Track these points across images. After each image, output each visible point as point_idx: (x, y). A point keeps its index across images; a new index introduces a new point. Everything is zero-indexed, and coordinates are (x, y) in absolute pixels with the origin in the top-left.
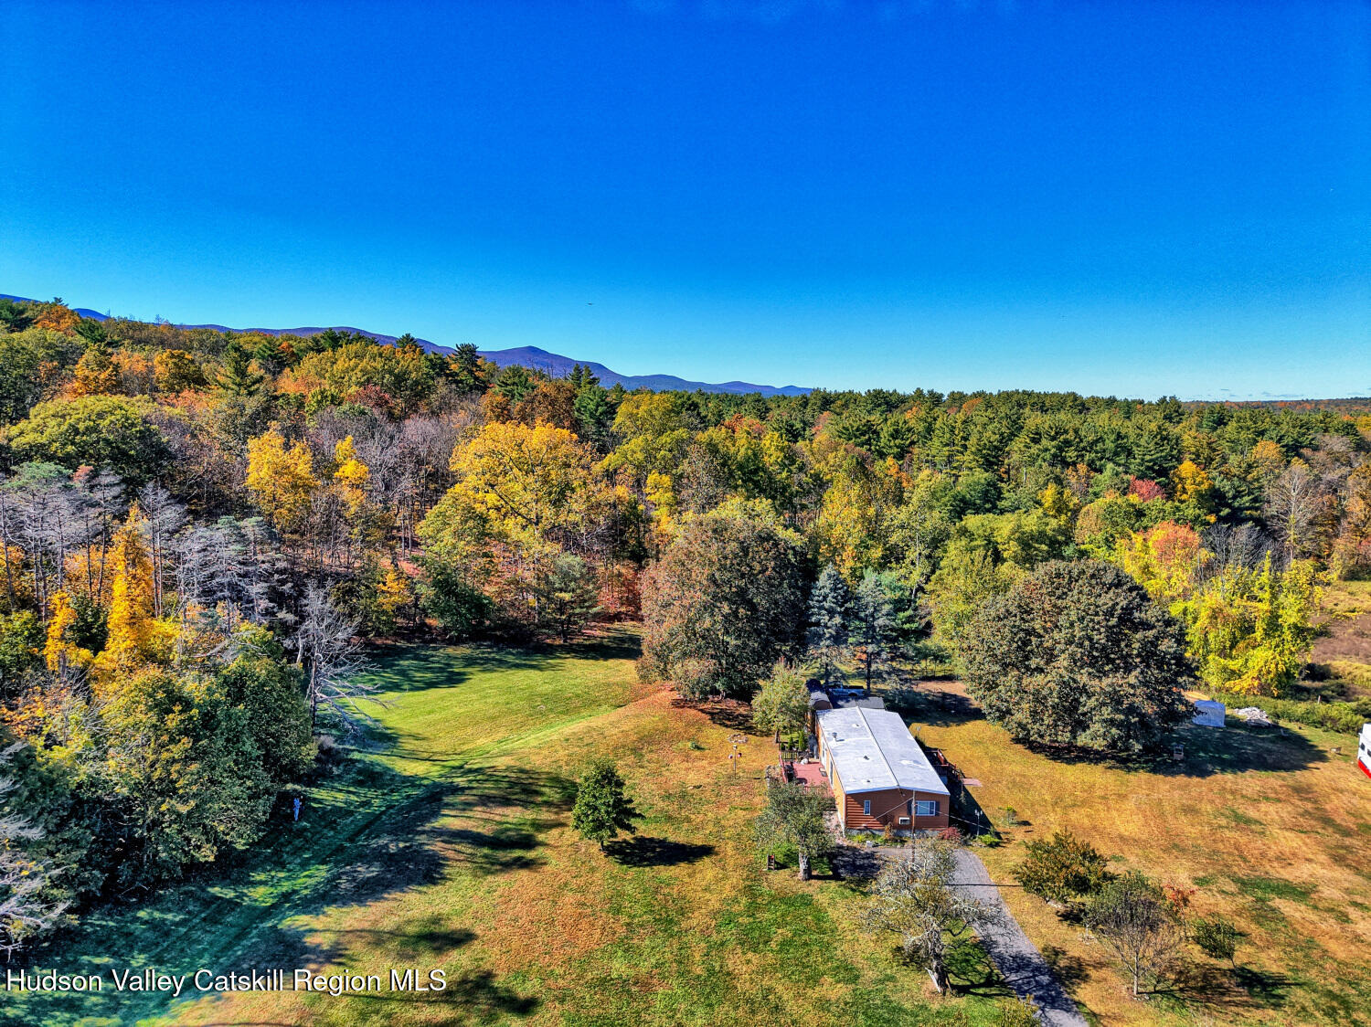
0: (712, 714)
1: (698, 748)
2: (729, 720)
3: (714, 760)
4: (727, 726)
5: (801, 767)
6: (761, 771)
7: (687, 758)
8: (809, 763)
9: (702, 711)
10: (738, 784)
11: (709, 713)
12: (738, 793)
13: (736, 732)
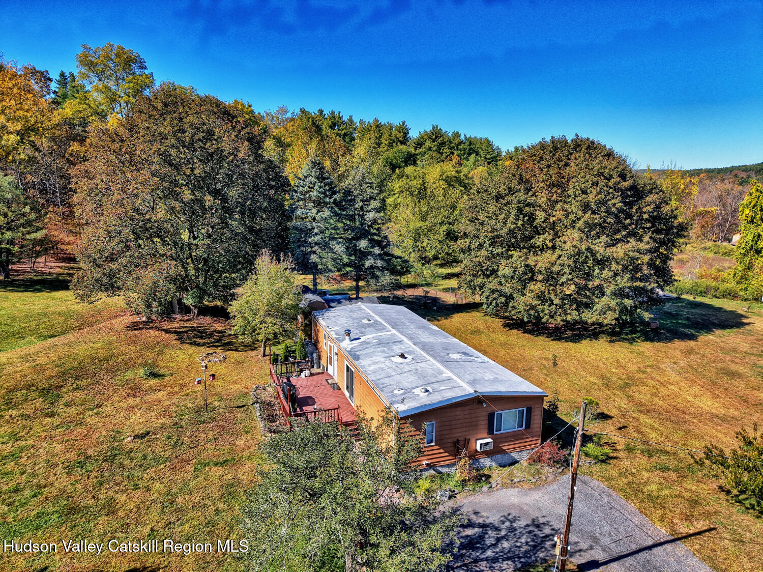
0: (177, 333)
1: (154, 375)
2: (201, 338)
3: (177, 389)
4: (199, 345)
5: (303, 383)
6: (246, 395)
7: (135, 390)
8: (311, 375)
9: (167, 331)
10: (213, 420)
11: (175, 332)
12: (211, 435)
13: (210, 351)
